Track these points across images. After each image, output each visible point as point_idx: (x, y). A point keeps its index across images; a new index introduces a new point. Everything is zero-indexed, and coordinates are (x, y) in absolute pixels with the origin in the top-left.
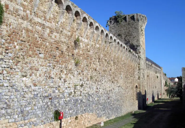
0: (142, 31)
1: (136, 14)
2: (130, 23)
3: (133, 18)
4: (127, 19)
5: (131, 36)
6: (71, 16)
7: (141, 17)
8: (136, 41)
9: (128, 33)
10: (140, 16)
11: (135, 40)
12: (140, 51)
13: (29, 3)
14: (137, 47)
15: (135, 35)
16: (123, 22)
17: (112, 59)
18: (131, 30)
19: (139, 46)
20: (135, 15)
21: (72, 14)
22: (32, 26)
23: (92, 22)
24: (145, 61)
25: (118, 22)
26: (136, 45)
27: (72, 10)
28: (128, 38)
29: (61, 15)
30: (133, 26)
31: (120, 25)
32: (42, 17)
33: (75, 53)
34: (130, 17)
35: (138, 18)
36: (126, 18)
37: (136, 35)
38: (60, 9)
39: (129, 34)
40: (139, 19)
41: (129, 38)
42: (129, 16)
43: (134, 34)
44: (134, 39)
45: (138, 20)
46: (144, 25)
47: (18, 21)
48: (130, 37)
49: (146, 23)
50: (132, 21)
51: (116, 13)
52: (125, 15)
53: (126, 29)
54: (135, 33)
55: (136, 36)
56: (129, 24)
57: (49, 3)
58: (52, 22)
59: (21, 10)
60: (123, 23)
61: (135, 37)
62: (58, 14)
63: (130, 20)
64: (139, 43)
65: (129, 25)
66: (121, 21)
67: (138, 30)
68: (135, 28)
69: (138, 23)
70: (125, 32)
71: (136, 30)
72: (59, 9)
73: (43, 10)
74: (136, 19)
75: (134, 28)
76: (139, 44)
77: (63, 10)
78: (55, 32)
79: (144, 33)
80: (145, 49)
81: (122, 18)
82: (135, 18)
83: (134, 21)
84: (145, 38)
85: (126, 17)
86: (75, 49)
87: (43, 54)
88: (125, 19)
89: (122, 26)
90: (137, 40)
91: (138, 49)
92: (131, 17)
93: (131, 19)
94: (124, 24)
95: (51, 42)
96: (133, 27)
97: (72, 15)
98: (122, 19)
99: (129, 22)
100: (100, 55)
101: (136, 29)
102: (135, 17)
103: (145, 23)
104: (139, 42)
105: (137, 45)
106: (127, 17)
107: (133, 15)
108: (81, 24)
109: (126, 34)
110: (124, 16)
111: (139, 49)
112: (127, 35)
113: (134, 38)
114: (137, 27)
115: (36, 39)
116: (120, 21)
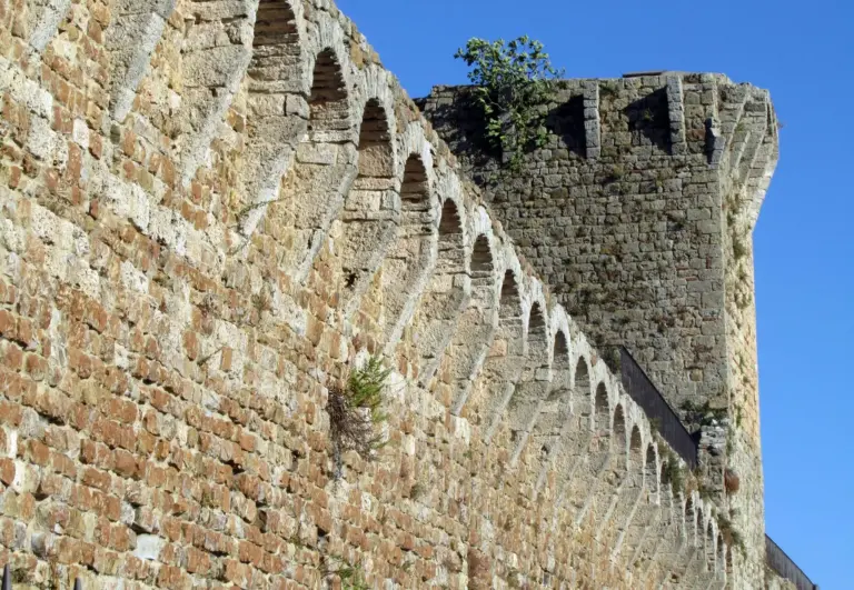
0: (738, 251)
1: (687, 80)
2: (617, 168)
3: (652, 116)
4: (588, 125)
5: (631, 304)
6: (331, 153)
7: (732, 112)
8: (682, 357)
9: (602, 272)
10: (724, 98)
11: (674, 346)
12: (729, 472)
13: (84, 40)
14: (696, 426)
15: (671, 296)
16: (547, 153)
17: (551, 564)
18: (632, 246)
19: (721, 413)
20: (681, 87)
21: (337, 136)
22: (101, 263)
23: (452, 196)
24: (762, 573)
25: (491, 149)
26: (686, 405)
27: (344, 95)
28: (596, 323)
29: (278, 152)
30: (659, 204)
31: (518, 183)
32: (154, 173)
33: (335, 514)
34: (622, 103)
35: (708, 124)
36: (583, 119)
37: (682, 300)
38: (266, 85)
39: (610, 285)
40: (716, 132)
41: (606, 323)
42: (608, 91)
43: (670, 289)
44: (665, 341)
45: (708, 146)
46: (753, 188)
47: (25, 221)
48: (620, 313)
49: (768, 173)
50: (644, 151)
51: (470, 59)
52: (574, 87)
53: (580, 234)
54: (671, 275)
55: (681, 312)
56: (612, 178)
57: (203, 39)
58: (210, 218)
59: (43, 117)
60: (549, 163)
61: (671, 324)
62: (245, 139)
63: (625, 137)
64: (718, 382)
65: (613, 191)
66: (530, 147)
67: (703, 248)
68: (679, 227)
69: (705, 177)
70: (567, 262)
71: (684, 246)
72: (251, 91)
73: (163, 101)
74: (683, 131)
75: (662, 226)
76: (721, 391)
77: (291, 98)
78: (226, 311)
79: (750, 271)
80: (758, 441)
81: (532, 114)
82: (673, 114)
83: (659, 153)
84: (754, 331)
85: (577, 103)
86: (330, 475)
87: (155, 531)
88: (569, 119)
89: (532, 198)
90: (698, 350)
91: (710, 449)
92: (633, 109)
93: (632, 127)
94: (554, 178)
95: (203, 419)
96: (649, 212)
97: (342, 143)
98: (534, 124)
99: (616, 159)
100: (478, 524)
101: (684, 234)
102: (678, 114)
103: (758, 172)
104: (721, 376)
105: (699, 401)
106: (594, 107)
107: (659, 83)
108: (390, 224)
109: (580, 286)
110: (564, 97)
111: (719, 445)
112: (586, 293)
113: (664, 324)
114: (693, 214)
115: (119, 393)
116: (512, 140)
